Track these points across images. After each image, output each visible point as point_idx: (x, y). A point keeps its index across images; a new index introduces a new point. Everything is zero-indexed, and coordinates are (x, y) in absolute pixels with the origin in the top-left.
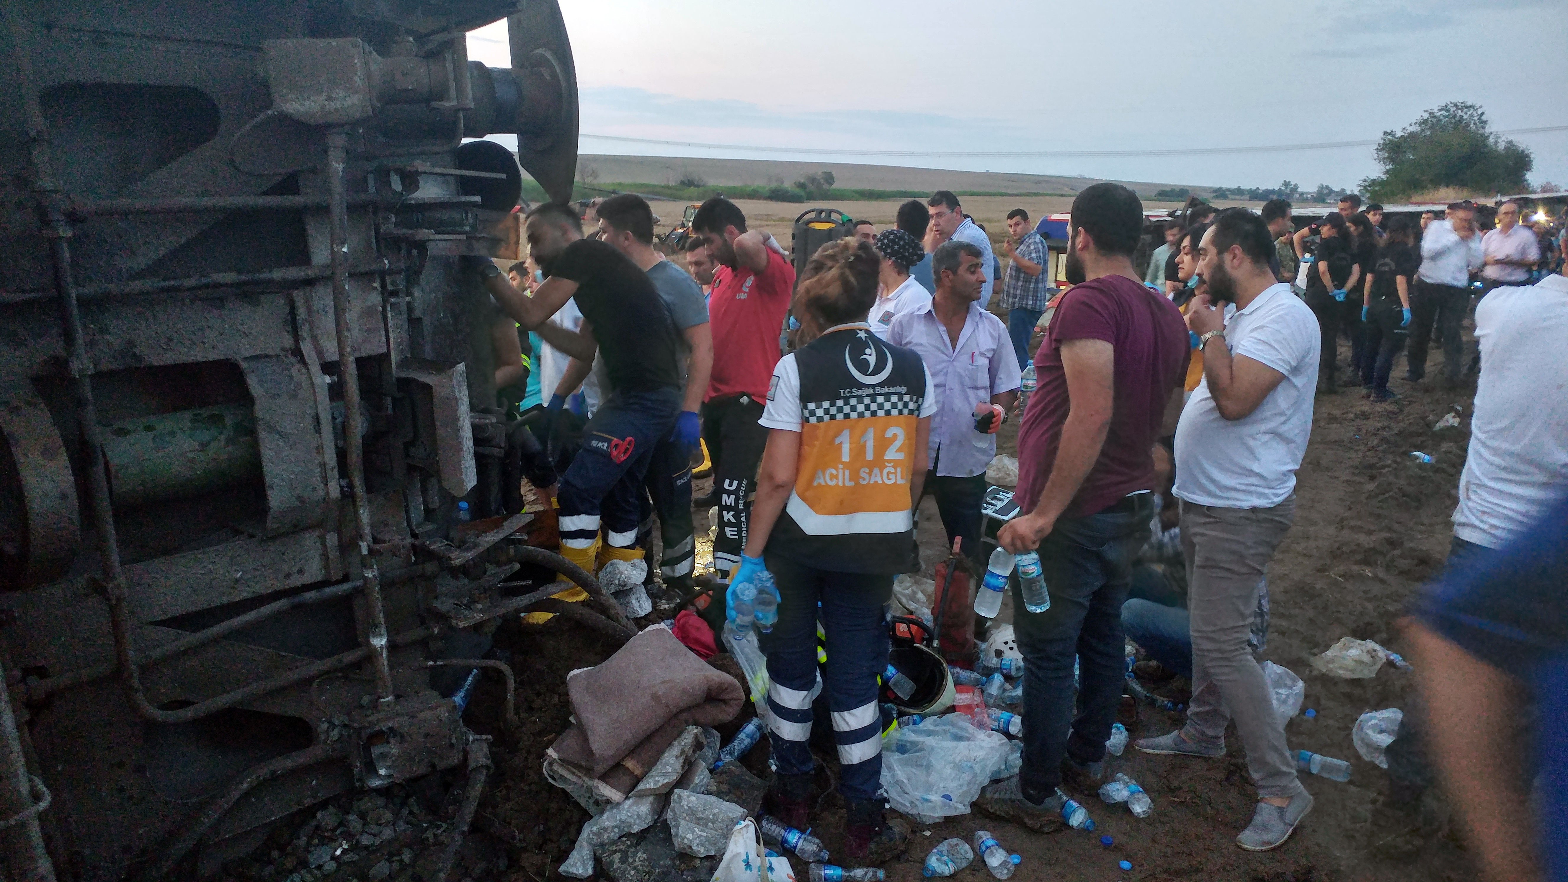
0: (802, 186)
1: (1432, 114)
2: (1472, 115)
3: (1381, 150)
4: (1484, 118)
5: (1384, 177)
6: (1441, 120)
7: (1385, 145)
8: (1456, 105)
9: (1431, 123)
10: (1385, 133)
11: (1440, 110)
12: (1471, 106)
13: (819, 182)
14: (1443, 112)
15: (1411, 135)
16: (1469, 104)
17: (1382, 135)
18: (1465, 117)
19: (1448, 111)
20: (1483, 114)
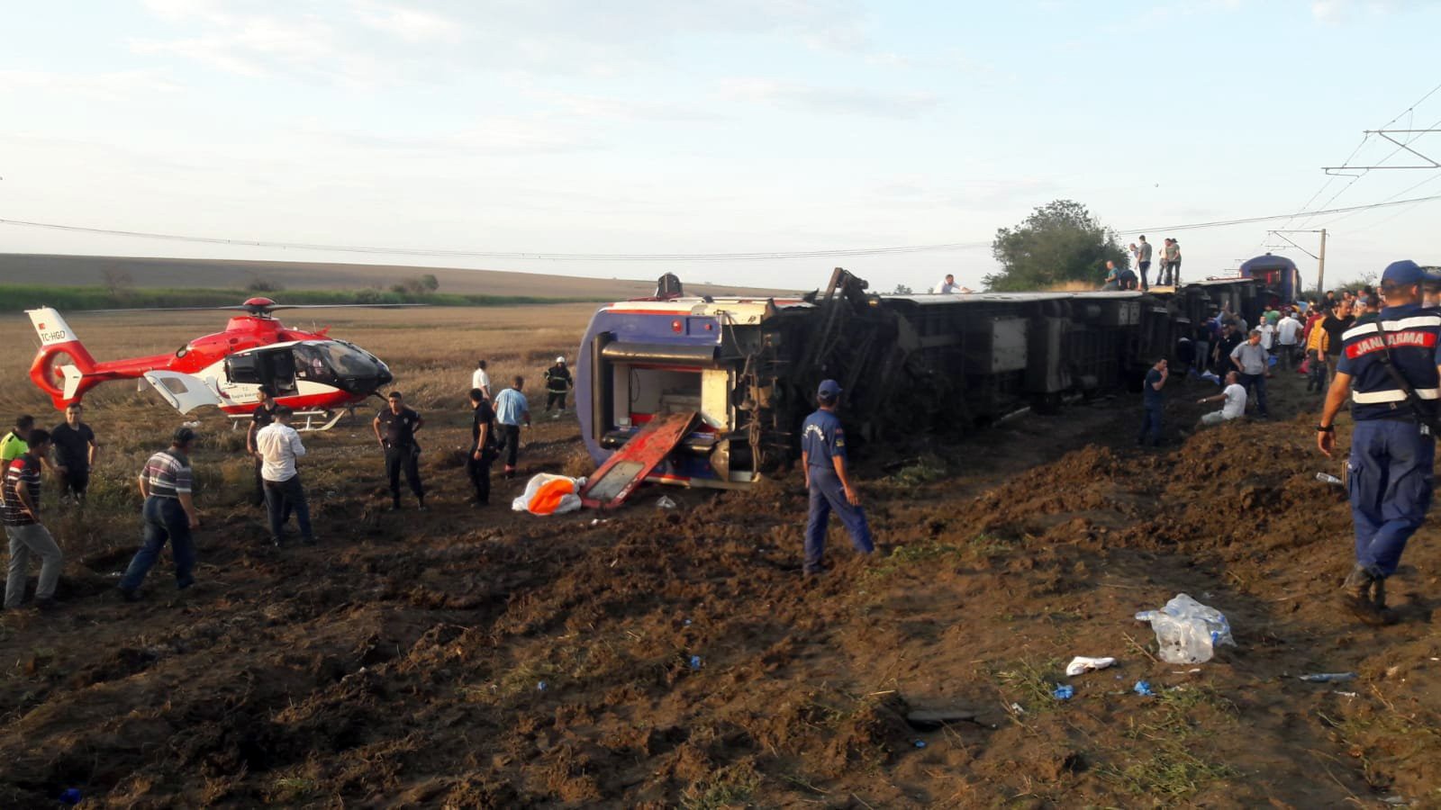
0: (400, 290)
1: (1041, 212)
2: (1077, 214)
3: (998, 247)
4: (1088, 216)
5: (1007, 273)
6: (1048, 218)
7: (1001, 243)
8: (1062, 203)
9: (1040, 220)
10: (1000, 230)
11: (1049, 208)
12: (1076, 205)
13: (420, 287)
14: (1051, 210)
15: (1024, 233)
16: (1073, 202)
17: (997, 232)
18: (1072, 215)
19: (1055, 209)
20: (1087, 212)
